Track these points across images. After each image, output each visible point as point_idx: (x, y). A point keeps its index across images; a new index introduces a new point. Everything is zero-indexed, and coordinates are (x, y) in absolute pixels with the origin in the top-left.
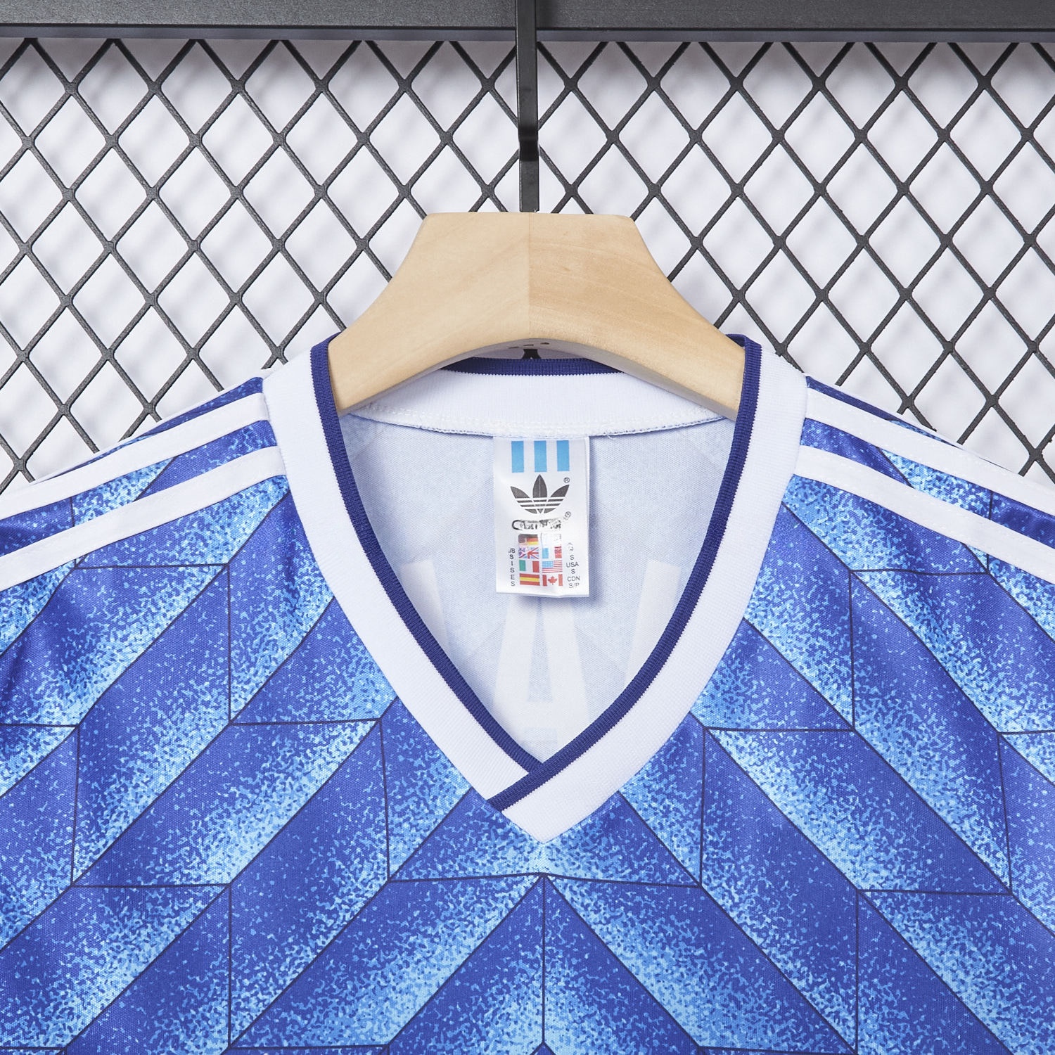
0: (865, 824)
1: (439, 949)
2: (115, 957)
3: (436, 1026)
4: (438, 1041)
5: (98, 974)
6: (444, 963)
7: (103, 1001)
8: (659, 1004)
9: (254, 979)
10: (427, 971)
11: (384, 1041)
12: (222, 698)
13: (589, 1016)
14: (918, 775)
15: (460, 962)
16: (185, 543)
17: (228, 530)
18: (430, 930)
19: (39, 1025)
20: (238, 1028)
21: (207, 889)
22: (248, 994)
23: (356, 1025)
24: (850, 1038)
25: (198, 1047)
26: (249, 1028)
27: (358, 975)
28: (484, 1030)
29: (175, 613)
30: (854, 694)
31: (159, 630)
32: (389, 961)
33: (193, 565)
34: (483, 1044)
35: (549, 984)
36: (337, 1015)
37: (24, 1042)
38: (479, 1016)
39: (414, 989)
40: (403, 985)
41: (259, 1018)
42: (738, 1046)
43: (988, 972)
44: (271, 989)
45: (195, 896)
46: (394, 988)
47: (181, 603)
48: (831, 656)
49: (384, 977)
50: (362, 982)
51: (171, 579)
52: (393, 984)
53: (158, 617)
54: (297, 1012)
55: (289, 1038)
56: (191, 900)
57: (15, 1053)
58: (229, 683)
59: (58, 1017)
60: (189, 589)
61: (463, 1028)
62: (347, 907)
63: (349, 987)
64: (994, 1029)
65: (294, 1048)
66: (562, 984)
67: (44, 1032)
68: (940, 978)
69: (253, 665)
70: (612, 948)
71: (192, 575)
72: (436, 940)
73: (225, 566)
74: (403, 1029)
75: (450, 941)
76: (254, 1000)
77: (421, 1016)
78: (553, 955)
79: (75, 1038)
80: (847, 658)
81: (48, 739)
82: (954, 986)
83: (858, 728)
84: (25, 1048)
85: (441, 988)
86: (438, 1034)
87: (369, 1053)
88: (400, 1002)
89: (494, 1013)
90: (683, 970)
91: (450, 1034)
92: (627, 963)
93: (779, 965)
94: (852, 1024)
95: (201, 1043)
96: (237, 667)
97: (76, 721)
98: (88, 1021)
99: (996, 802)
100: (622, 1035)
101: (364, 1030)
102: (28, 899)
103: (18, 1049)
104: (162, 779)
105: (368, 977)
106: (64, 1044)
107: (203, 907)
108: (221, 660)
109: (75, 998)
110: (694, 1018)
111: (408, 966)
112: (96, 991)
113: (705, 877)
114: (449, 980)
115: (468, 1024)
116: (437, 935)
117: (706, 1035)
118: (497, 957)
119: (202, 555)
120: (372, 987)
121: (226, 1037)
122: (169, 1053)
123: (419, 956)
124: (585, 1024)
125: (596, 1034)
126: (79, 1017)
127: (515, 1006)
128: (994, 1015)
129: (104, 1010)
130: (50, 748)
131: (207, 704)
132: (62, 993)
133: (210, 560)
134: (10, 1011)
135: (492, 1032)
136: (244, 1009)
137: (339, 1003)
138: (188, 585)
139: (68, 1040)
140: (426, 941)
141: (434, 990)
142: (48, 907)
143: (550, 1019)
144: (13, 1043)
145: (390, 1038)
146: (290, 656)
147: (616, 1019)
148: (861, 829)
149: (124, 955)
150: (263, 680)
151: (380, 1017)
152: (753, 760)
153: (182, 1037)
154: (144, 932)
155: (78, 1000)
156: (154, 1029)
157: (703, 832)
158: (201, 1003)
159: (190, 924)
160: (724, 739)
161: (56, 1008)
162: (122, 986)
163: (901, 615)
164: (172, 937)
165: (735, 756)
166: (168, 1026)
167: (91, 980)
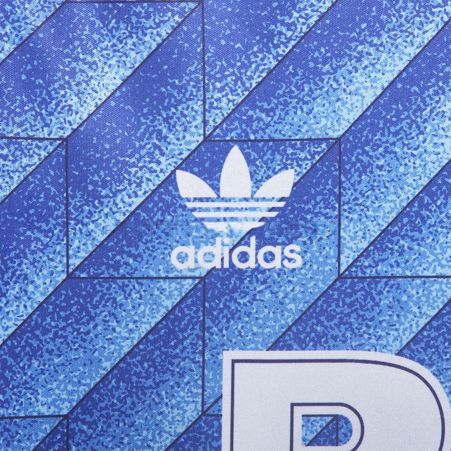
1: (384, 56)
2: (105, 63)
3: (381, 122)
4: (383, 135)
5: (92, 77)
6: (388, 68)
7: (97, 100)
9: (224, 82)
10: (373, 75)
11: (336, 135)
15: (401, 67)
18: (376, 41)
19: (43, 119)
20: (212, 123)
21: (183, 5)
22: (219, 95)
23: (312, 121)
25: (178, 139)
26: (221, 124)
27: (314, 79)
28: (422, 126)
32: (340, 67)
34: (421, 137)
36: (295, 113)
37: (31, 134)
38: (418, 114)
39: (362, 91)
40: (352, 88)
41: (229, 115)
44: (239, 91)
45: (172, 11)
46: (345, 90)
49: (336, 80)
50: (317, 85)
52: (344, 86)
54: (262, 110)
55: (255, 132)
56: (169, 14)
57: (24, 143)
59: (59, 113)
61: (404, 123)
62: (304, 21)
63: (306, 89)
65: (260, 141)
67: (47, 125)
72: (381, 49)
74: (353, 125)
75: (393, 49)
76: (224, 100)
77: (368, 113)
79: (74, 131)
84: (33, 138)
85: (385, 90)
86: (383, 129)
87: (324, 146)
88: (350, 102)
89: (431, 111)
91: (393, 129)
95: (181, 136)
98: (85, 117)
101: (319, 126)
102: (30, 12)
103: (26, 139)
105: (322, 80)
106: (65, 136)
107: (180, 20)
109: (73, 97)
111: (356, 71)
112: (91, 91)
114: (392, 83)
115: (408, 121)
116: (381, 45)
118: (433, 63)
120: (326, 89)
121: (201, 132)
122: (154, 144)
123: (366, 63)
126: (77, 113)
129: (98, 108)
132: (62, 92)
134: (18, 107)
135: (429, 128)
136: (217, 108)
137: (297, 103)
139: (69, 132)
140: (372, 50)
141: (379, 92)
142: (48, 19)
144: (22, 135)
145: (341, 132)
149: (113, 62)
151: (333, 115)
153: (165, 131)
154: (130, 41)
155: (76, 99)
156: (140, 124)
158: (180, 102)
159: (170, 35)
161: (57, 105)
162: (112, 88)
164: (154, 46)
166: (152, 121)
167: (86, 82)
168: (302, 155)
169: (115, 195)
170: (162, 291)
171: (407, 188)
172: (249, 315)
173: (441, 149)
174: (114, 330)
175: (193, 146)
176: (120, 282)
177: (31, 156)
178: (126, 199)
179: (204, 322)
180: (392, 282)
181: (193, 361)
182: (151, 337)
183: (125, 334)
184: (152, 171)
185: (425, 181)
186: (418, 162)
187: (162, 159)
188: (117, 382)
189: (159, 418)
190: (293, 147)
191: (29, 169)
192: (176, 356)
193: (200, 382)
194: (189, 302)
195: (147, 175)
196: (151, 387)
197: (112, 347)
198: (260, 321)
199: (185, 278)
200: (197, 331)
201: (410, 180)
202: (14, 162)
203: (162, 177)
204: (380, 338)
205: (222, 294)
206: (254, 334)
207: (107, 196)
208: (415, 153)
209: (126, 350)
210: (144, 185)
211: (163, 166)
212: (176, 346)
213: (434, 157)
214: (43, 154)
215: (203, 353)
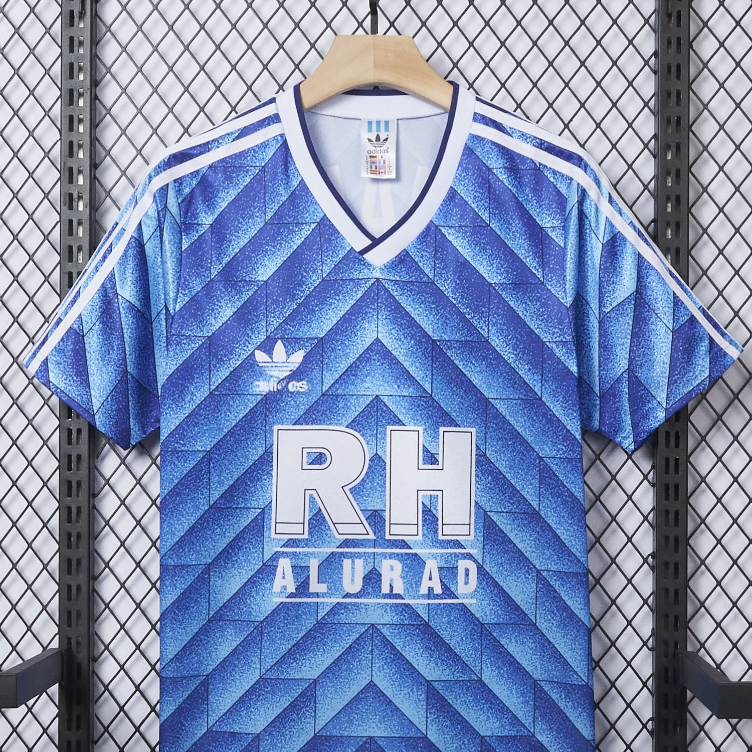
0: (493, 260)
1: (341, 304)
2: (226, 306)
3: (340, 331)
4: (340, 336)
5: (220, 312)
6: (342, 309)
7: (223, 321)
8: (419, 324)
9: (275, 314)
10: (336, 312)
11: (321, 336)
12: (263, 215)
13: (394, 328)
14: (511, 242)
15: (348, 309)
16: (249, 158)
17: (264, 153)
18: (337, 298)
19: (200, 328)
20: (270, 331)
21: (258, 282)
22: (273, 319)
23: (311, 330)
24: (486, 335)
25: (256, 337)
26: (274, 331)
27: (312, 313)
28: (356, 333)
29: (245, 184)
30: (490, 213)
31: (240, 190)
32: (323, 308)
33: (252, 166)
34: (356, 338)
35: (380, 317)
36: (304, 327)
37: (195, 334)
38: (355, 328)
39: (332, 318)
40: (327, 317)
41: (277, 328)
42: (447, 339)
43: (534, 311)
44: (281, 318)
45: (254, 285)
46: (325, 318)
47: (248, 180)
48: (482, 199)
49: (321, 314)
50: (313, 315)
51: (244, 171)
52: (324, 316)
53: (239, 185)
54: (291, 326)
55: (287, 335)
57: (193, 338)
58: (265, 209)
59: (207, 326)
60: (250, 175)
61: (349, 332)
62: (308, 289)
63: (309, 317)
64: (536, 332)
65: (289, 338)
66: (384, 317)
67: (202, 331)
68: (518, 314)
69: (274, 202)
70: (402, 304)
71: (251, 170)
72: (339, 301)
73: (263, 167)
74: (328, 332)
75: (344, 301)
76: (275, 321)
77: (334, 328)
78: (381, 307)
79: (213, 333)
80: (488, 200)
81: (201, 229)
82: (523, 317)
83: (491, 226)
84: (196, 336)
85: (341, 318)
86: (340, 334)
87: (316, 341)
88: (327, 323)
89: (360, 327)
90: (427, 312)
91: (344, 334)
92: (407, 310)
93: (461, 310)
94: (487, 331)
96: (268, 204)
97: (211, 223)
98: (217, 328)
99: (539, 252)
100: (406, 335)
101: (314, 332)
102: (196, 285)
104: (242, 243)
105: (315, 314)
106: (209, 335)
107: (257, 289)
108: (262, 201)
110: (431, 330)
111: (329, 310)
112: (220, 317)
113: (436, 280)
114: (344, 315)
115: (351, 331)
116: (340, 299)
117: (435, 335)
118: (361, 307)
119: (255, 162)
120: (317, 317)
121: (265, 334)
122: (246, 340)
123: (333, 307)
124: (392, 331)
125: (396, 335)
126: (214, 326)
127: (367, 324)
128: (536, 326)
129: (223, 324)
130: (202, 232)
131: (257, 217)
132: (208, 318)
133: (258, 164)
134: (190, 323)
135: (359, 334)
136: (272, 325)
137: (305, 323)
138: (250, 173)
139: (211, 334)
140: (336, 302)
141: (339, 319)
142: (203, 288)
143: (380, 329)
144: (192, 335)
145: (323, 335)
146: (287, 199)
147: (403, 329)
148: (492, 262)
149: (229, 305)
150: (277, 208)
151: (320, 328)
152: (454, 237)
153: (250, 334)
154: (236, 297)
155: (214, 320)
156: (240, 331)
157: (435, 263)
158: (257, 322)
159: (252, 295)
160: (443, 230)
161: (206, 323)
162: (229, 316)
163: (507, 184)
164: (246, 299)
165: (447, 236)
166: (245, 330)
167: (219, 314)
168: (307, 344)
169: (229, 360)
170: (249, 400)
171: (350, 359)
172: (285, 410)
173: (364, 343)
174: (229, 416)
175: (262, 340)
176: (231, 396)
177: (195, 344)
178: (234, 362)
179: (266, 414)
180: (344, 397)
181: (261, 429)
182: (244, 419)
183: (233, 418)
184: (245, 350)
185: (358, 356)
186: (355, 348)
187: (249, 345)
188: (230, 438)
189: (247, 453)
190: (304, 341)
191: (195, 349)
192: (254, 427)
193: (264, 438)
194: (260, 405)
195: (243, 352)
196: (244, 440)
197: (228, 423)
198: (290, 413)
199: (258, 395)
200: (263, 417)
201: (351, 355)
202: (188, 346)
203: (249, 353)
204: (338, 420)
205: (273, 402)
206: (287, 419)
207: (226, 360)
208: (354, 344)
209: (234, 424)
210: (241, 356)
211: (249, 348)
212: (254, 423)
213: (361, 346)
214: (200, 343)
215: (265, 426)
